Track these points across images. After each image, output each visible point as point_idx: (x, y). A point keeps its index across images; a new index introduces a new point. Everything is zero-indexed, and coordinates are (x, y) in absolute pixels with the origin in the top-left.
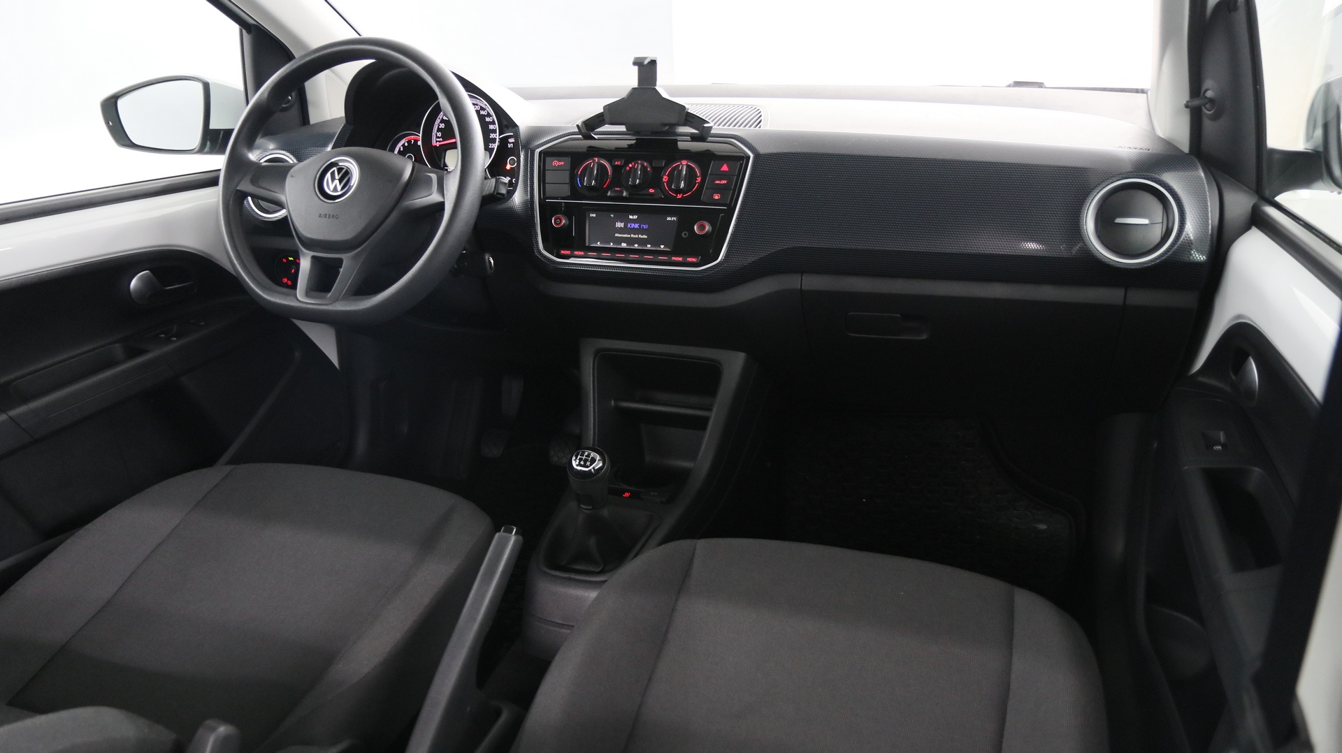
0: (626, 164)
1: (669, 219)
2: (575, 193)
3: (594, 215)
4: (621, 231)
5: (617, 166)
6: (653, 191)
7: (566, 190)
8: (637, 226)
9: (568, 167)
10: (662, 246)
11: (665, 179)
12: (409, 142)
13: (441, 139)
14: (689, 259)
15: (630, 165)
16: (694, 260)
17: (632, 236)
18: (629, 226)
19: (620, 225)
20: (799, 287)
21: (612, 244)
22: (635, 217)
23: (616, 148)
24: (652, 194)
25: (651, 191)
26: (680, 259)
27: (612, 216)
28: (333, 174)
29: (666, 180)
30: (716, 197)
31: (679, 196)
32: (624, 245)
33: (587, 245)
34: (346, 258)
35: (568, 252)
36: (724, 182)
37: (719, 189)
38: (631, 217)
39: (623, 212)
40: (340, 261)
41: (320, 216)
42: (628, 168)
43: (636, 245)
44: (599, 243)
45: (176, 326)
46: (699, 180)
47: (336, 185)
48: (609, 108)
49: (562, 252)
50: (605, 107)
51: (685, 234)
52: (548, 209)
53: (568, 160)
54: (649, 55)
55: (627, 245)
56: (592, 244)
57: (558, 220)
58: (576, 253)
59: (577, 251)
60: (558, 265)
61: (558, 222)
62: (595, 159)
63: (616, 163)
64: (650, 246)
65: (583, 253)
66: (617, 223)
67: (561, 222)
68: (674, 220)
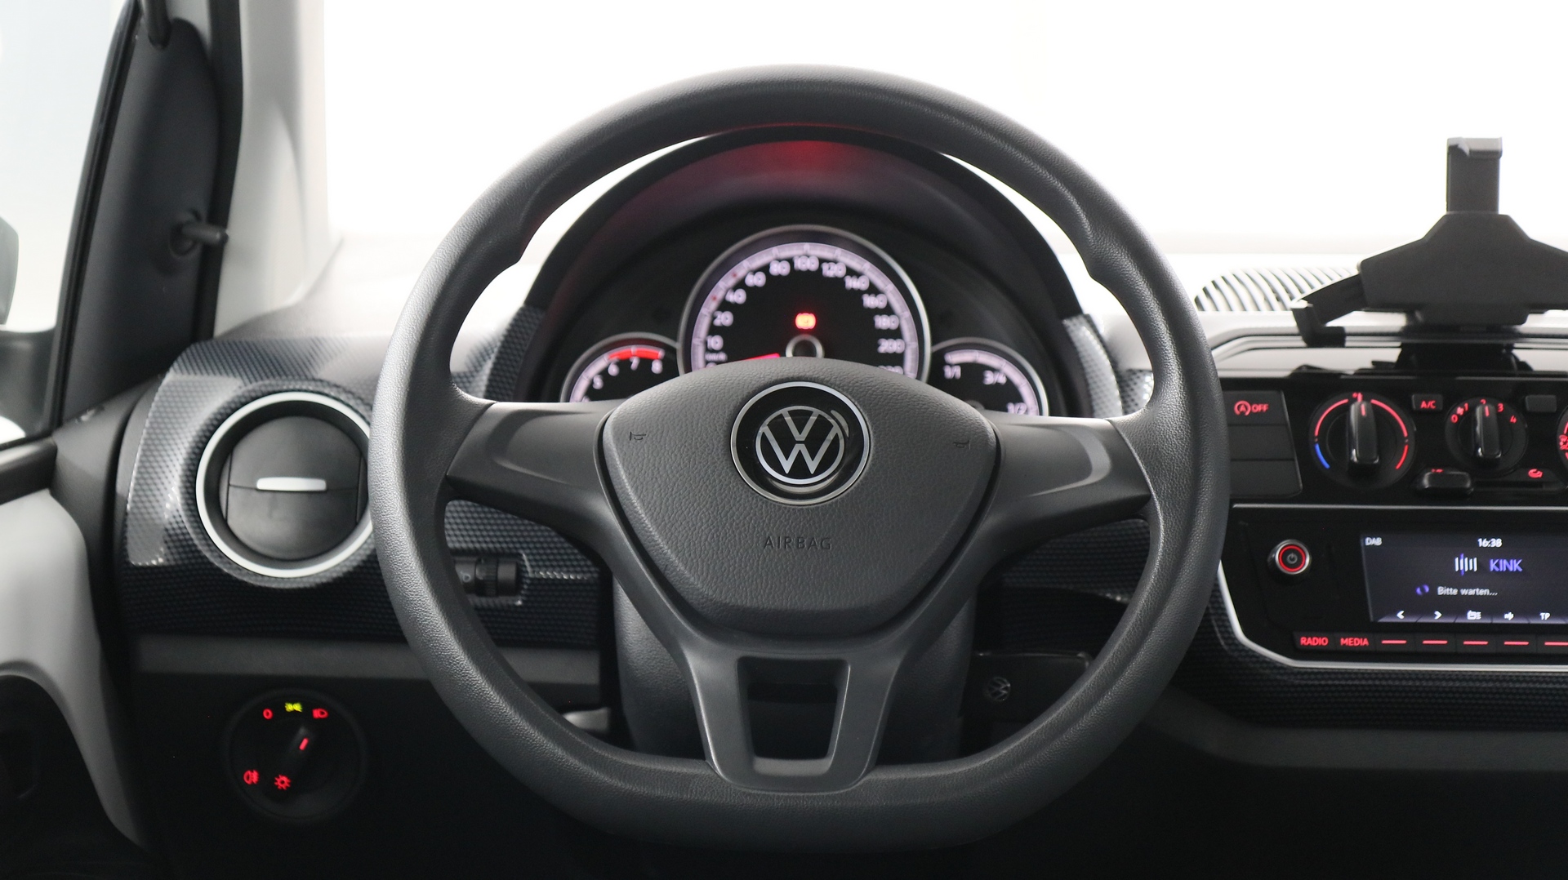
0: (1451, 404)
2: (1316, 485)
3: (1378, 542)
5: (1428, 412)
6: (1539, 474)
7: (1288, 477)
9: (1284, 417)
11: (1565, 443)
12: (623, 364)
15: (1459, 411)
17: (1496, 591)
18: (1493, 566)
19: (1457, 564)
21: (1438, 614)
22: (1497, 543)
24: (1536, 483)
25: (1534, 474)
28: (779, 428)
29: (1566, 446)
32: (1474, 616)
33: (1372, 619)
34: (849, 661)
35: (1321, 641)
38: (1484, 543)
39: (1466, 530)
41: (767, 542)
42: (1454, 418)
43: (1509, 616)
44: (1400, 615)
48: (1373, 264)
49: (1303, 641)
50: (1366, 265)
53: (1279, 400)
54: (1473, 132)
55: (1482, 615)
56: (1382, 617)
57: (1292, 555)
58: (1346, 642)
59: (1349, 637)
60: (1306, 677)
61: (1293, 560)
62: (1355, 395)
63: (1424, 405)
64: (1547, 615)
65: (1366, 642)
66: (1457, 559)
67: (1301, 562)
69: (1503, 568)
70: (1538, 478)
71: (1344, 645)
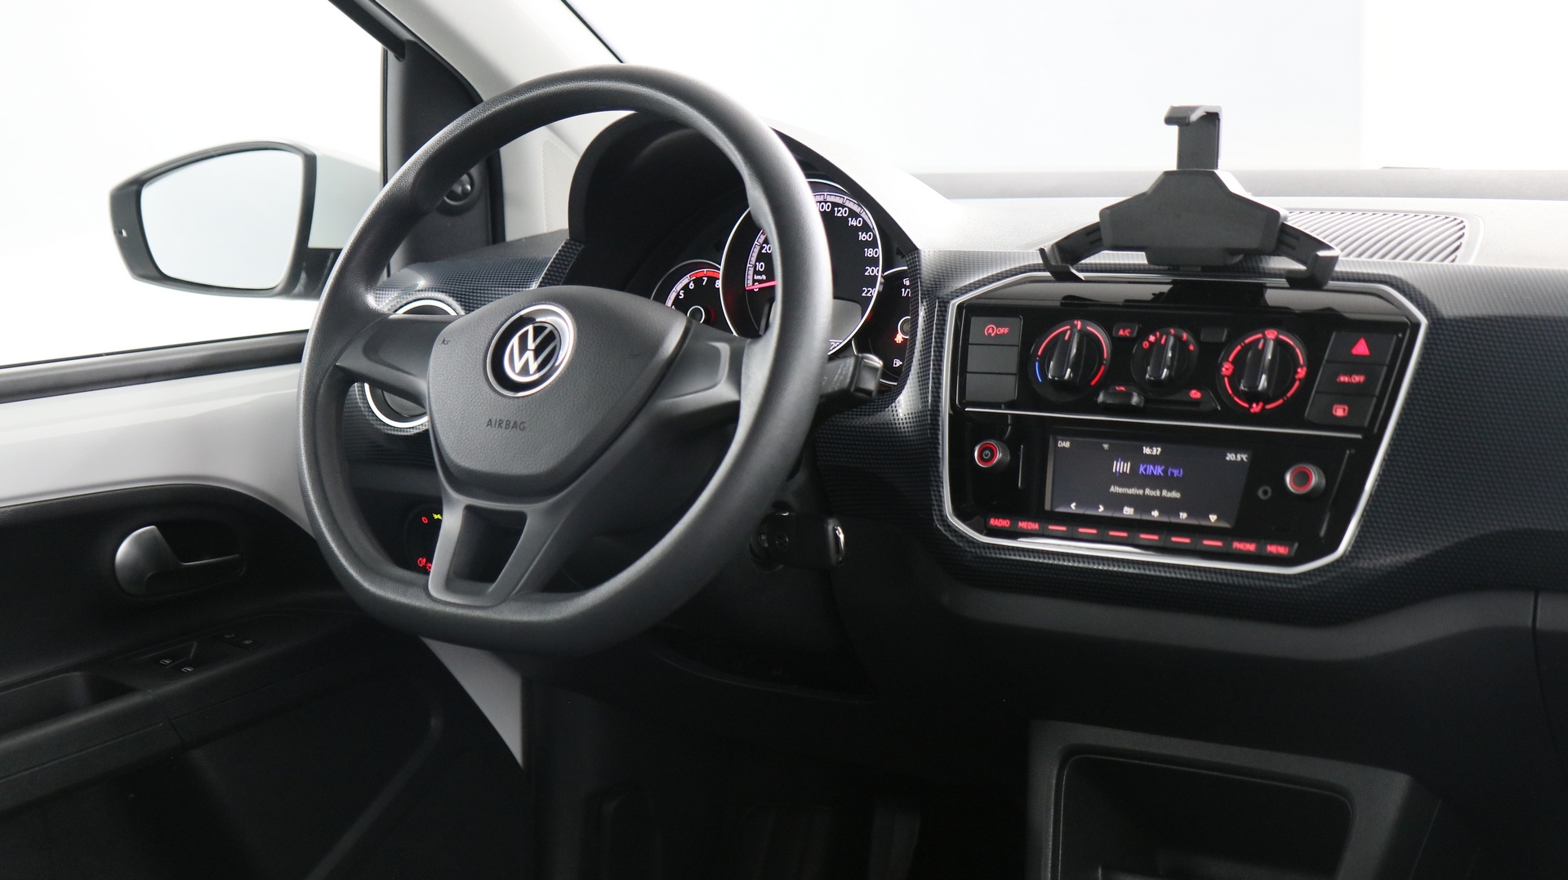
0: (1143, 335)
1: (1230, 457)
2: (1029, 394)
3: (1067, 444)
4: (1122, 479)
5: (1127, 338)
6: (1198, 395)
7: (1009, 387)
8: (1159, 470)
9: (1017, 339)
10: (1213, 518)
11: (1227, 368)
12: (698, 281)
13: (764, 277)
14: (1272, 549)
15: (1152, 338)
16: (1282, 550)
17: (1148, 492)
18: (1142, 469)
19: (1121, 467)
20: (1530, 623)
21: (1101, 508)
22: (1157, 451)
23: (1126, 301)
24: (1196, 403)
25: (1195, 394)
26: (1250, 547)
27: (1106, 446)
28: (523, 340)
29: (1228, 373)
30: (1340, 411)
31: (1255, 408)
32: (1128, 511)
33: (1047, 507)
34: (534, 513)
35: (1005, 522)
36: (1358, 379)
37: (1344, 394)
38: (1147, 451)
39: (1130, 438)
40: (521, 518)
41: (490, 423)
42: (1146, 345)
43: (1155, 513)
44: (1073, 506)
45: (195, 644)
46: (1302, 372)
47: (526, 364)
48: (1108, 213)
49: (994, 522)
50: (1102, 213)
51: (1265, 493)
52: (967, 429)
53: (1018, 323)
55: (1135, 511)
56: (1058, 506)
57: (987, 452)
58: (1022, 525)
59: (1025, 521)
61: (986, 456)
62: (1076, 322)
63: (1121, 332)
64: (1185, 516)
65: (1037, 526)
66: (1115, 462)
67: (994, 457)
68: (1242, 459)
69: (1149, 472)
70: (1198, 399)
71: (1020, 527)
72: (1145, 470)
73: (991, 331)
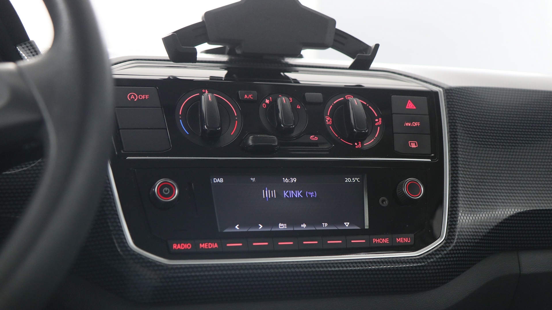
0: (261, 99)
1: (348, 180)
2: (180, 144)
3: (221, 180)
4: (272, 203)
5: (249, 101)
6: (316, 138)
7: (163, 139)
8: (298, 194)
9: (158, 102)
10: (347, 224)
11: (328, 120)
14: (401, 240)
15: (266, 102)
16: (405, 240)
18: (285, 194)
19: (269, 194)
20: (517, 270)
21: (261, 226)
22: (294, 180)
24: (315, 144)
25: (313, 138)
26: (386, 241)
27: (253, 179)
29: (330, 123)
31: (358, 146)
32: (282, 226)
33: (219, 231)
35: (186, 246)
36: (416, 124)
37: (413, 133)
38: (286, 180)
39: (270, 172)
42: (264, 106)
43: (304, 226)
44: (236, 227)
46: (379, 121)
48: (211, 15)
49: (175, 246)
50: (208, 15)
51: (383, 201)
53: (155, 91)
55: (287, 226)
56: (226, 229)
57: (166, 189)
58: (203, 246)
59: (205, 243)
60: (177, 271)
61: (167, 191)
62: (203, 91)
63: (246, 96)
64: (326, 224)
65: (216, 246)
66: (263, 191)
67: (172, 193)
68: (356, 180)
70: (315, 141)
71: (202, 248)
72: (288, 194)
73: (132, 97)
